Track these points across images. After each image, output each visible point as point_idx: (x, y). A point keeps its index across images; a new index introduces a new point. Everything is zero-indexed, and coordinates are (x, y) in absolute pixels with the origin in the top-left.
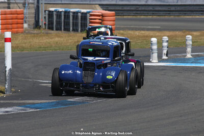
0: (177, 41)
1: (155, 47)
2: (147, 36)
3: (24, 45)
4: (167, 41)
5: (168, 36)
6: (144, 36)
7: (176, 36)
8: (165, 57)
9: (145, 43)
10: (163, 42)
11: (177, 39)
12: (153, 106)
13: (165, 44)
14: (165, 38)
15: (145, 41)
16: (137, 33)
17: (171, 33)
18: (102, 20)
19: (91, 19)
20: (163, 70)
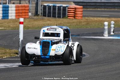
0: (119, 24)
1: (106, 28)
2: (101, 21)
3: (29, 26)
4: (114, 24)
8: (112, 33)
9: (100, 25)
10: (111, 24)
11: (119, 22)
12: (106, 63)
13: (112, 26)
14: (113, 22)
15: (100, 24)
16: (96, 19)
18: (75, 11)
19: (68, 10)
20: (111, 41)
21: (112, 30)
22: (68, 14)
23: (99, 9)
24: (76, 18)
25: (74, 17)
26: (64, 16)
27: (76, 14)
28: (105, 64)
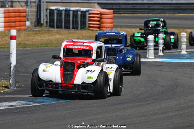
1: (151, 44)
3: (26, 42)
4: (163, 39)
10: (159, 39)
13: (161, 41)
14: (162, 35)
18: (101, 18)
19: (90, 17)
20: (159, 66)
21: (161, 48)
22: (90, 22)
23: (139, 15)
24: (102, 29)
25: (99, 28)
26: (83, 26)
27: (102, 23)
28: (149, 102)
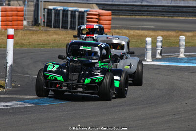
0: (171, 41)
1: (149, 47)
2: (141, 36)
3: (23, 42)
4: (161, 41)
5: (162, 36)
6: (139, 36)
7: (169, 36)
8: (158, 56)
9: (140, 42)
10: (157, 41)
11: (171, 39)
12: (147, 104)
13: (159, 44)
14: (160, 38)
15: (139, 40)
16: (132, 32)
17: (165, 33)
18: (99, 19)
19: (88, 18)
20: (157, 69)
22: (88, 23)
23: (137, 17)
